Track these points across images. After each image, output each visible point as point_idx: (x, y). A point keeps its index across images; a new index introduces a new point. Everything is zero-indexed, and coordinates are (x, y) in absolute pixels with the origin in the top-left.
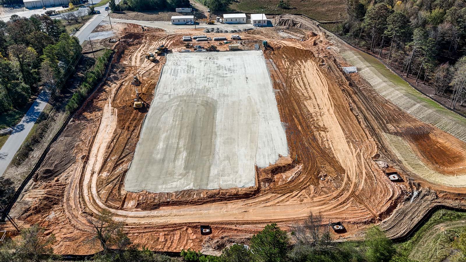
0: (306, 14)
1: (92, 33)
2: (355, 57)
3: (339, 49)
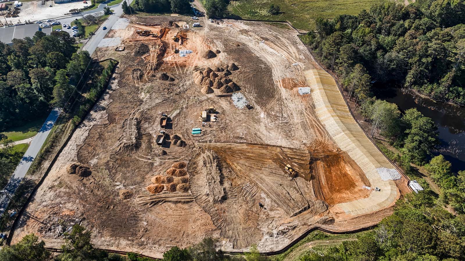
0: (290, 21)
1: (104, 38)
2: (314, 77)
3: (304, 66)
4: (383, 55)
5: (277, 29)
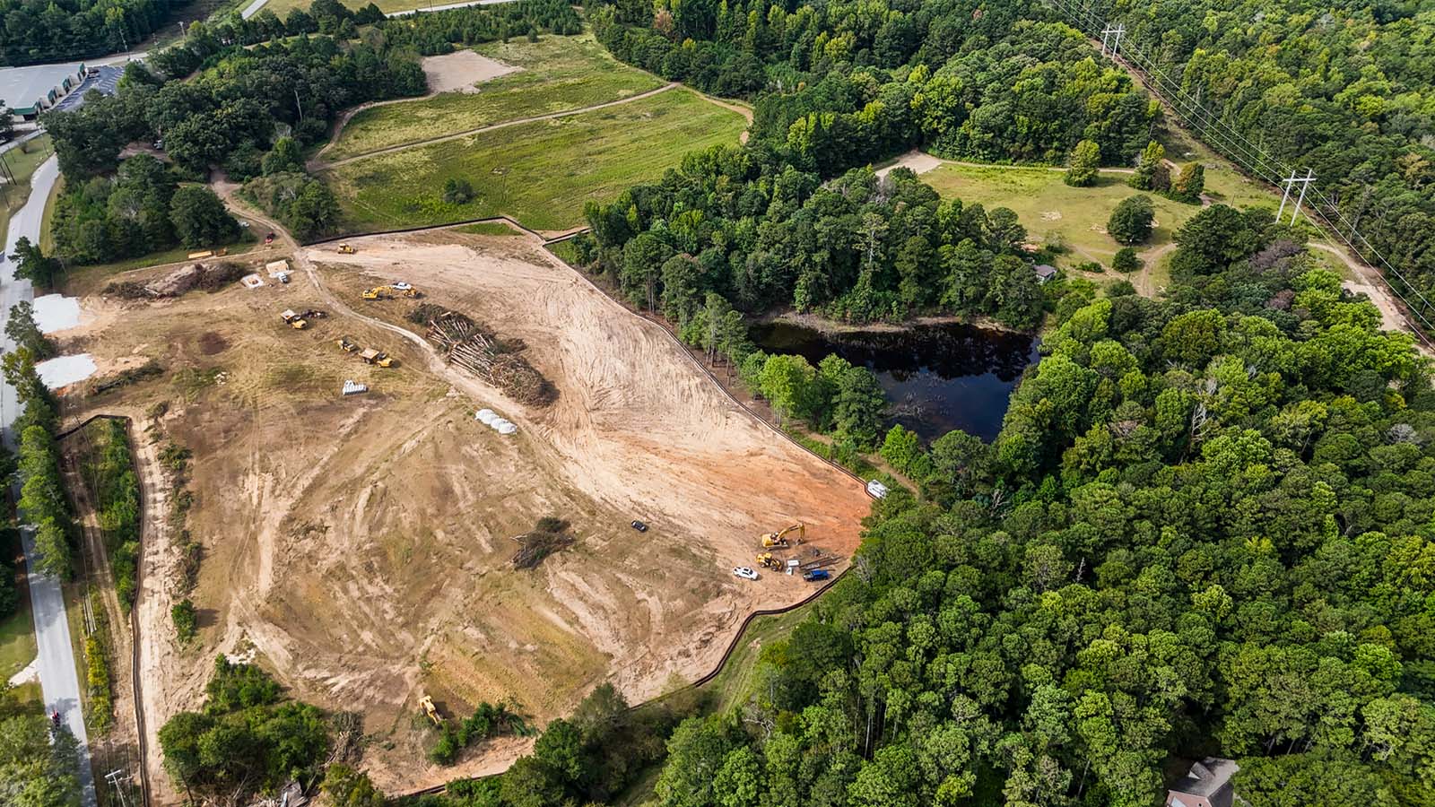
0: (509, 214)
4: (743, 260)
5: (490, 239)
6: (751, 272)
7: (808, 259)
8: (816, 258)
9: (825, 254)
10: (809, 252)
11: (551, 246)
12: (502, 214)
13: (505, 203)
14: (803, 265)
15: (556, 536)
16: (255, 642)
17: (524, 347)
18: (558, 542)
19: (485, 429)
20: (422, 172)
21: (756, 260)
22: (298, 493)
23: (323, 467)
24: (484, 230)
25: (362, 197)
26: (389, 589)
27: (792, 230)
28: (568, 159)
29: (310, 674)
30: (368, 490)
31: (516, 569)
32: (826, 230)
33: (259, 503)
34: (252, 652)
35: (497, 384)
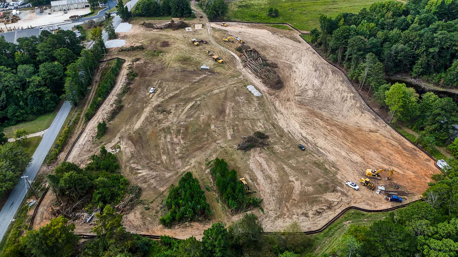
1: (108, 40)
4: (390, 47)
5: (279, 30)
6: (393, 53)
7: (426, 51)
8: (431, 50)
9: (437, 49)
10: (428, 47)
11: (303, 36)
12: (287, 23)
13: (290, 19)
14: (423, 53)
15: (260, 141)
16: (121, 146)
17: (276, 67)
18: (261, 143)
19: (248, 92)
20: (263, 7)
21: (397, 48)
22: (167, 97)
23: (180, 91)
24: (278, 27)
25: (238, 11)
26: (182, 142)
27: (421, 36)
28: (320, 9)
29: (133, 165)
30: (193, 103)
31: (238, 149)
32: (440, 37)
33: (151, 98)
34: (118, 150)
35: (261, 77)
